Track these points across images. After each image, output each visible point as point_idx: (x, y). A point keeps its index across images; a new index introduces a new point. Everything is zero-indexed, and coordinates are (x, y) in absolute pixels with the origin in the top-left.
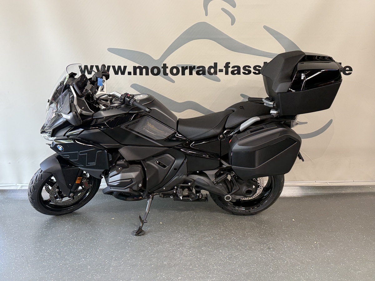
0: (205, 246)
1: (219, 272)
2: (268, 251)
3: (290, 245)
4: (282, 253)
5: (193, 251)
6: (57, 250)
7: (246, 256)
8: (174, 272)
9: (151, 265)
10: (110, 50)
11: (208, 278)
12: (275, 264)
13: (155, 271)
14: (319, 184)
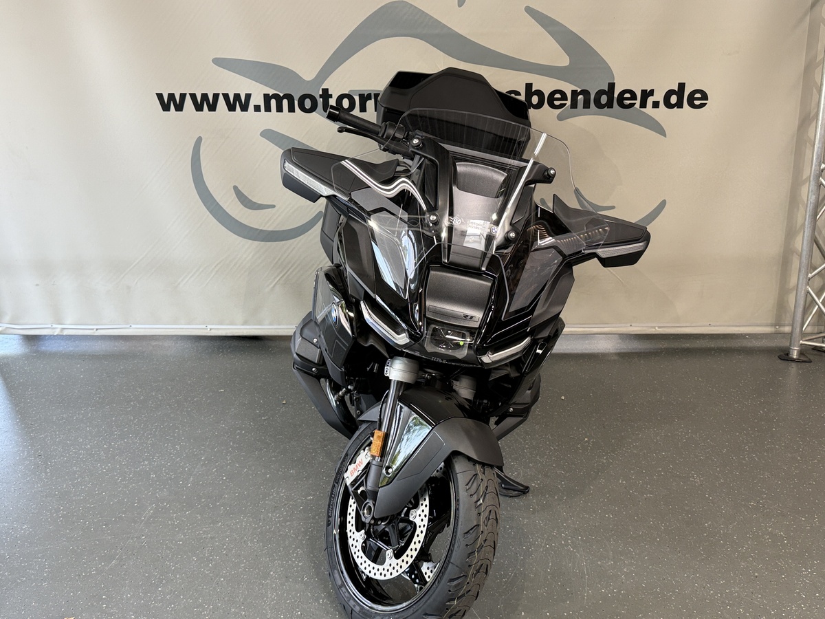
3: (537, 443)
10: (218, 61)
14: (638, 331)
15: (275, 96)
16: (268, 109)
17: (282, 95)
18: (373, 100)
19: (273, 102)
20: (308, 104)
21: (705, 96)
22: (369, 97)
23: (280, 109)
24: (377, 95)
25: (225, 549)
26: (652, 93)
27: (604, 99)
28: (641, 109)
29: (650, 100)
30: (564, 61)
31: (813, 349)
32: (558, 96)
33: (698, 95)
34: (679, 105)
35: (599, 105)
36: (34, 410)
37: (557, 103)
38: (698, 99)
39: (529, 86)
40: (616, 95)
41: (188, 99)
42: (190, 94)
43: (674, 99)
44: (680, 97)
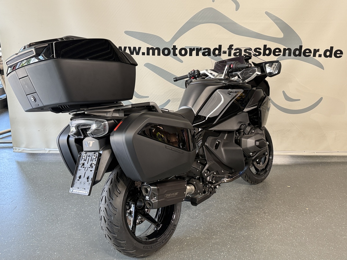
0: (209, 209)
1: (222, 234)
2: (264, 216)
3: (283, 210)
4: (277, 218)
5: (199, 213)
6: (82, 209)
7: (245, 220)
8: (183, 233)
10: (127, 33)
11: (212, 239)
12: (270, 228)
14: (307, 154)
15: (152, 48)
16: (148, 54)
17: (155, 48)
18: (195, 51)
19: (151, 51)
20: (166, 52)
21: (341, 53)
22: (194, 49)
23: (154, 54)
24: (197, 49)
26: (318, 50)
27: (297, 53)
28: (313, 57)
29: (318, 54)
30: (281, 35)
32: (277, 50)
33: (339, 52)
34: (330, 56)
35: (295, 55)
36: (44, 191)
37: (277, 54)
38: (338, 54)
39: (265, 46)
40: (303, 51)
43: (328, 54)
44: (331, 53)
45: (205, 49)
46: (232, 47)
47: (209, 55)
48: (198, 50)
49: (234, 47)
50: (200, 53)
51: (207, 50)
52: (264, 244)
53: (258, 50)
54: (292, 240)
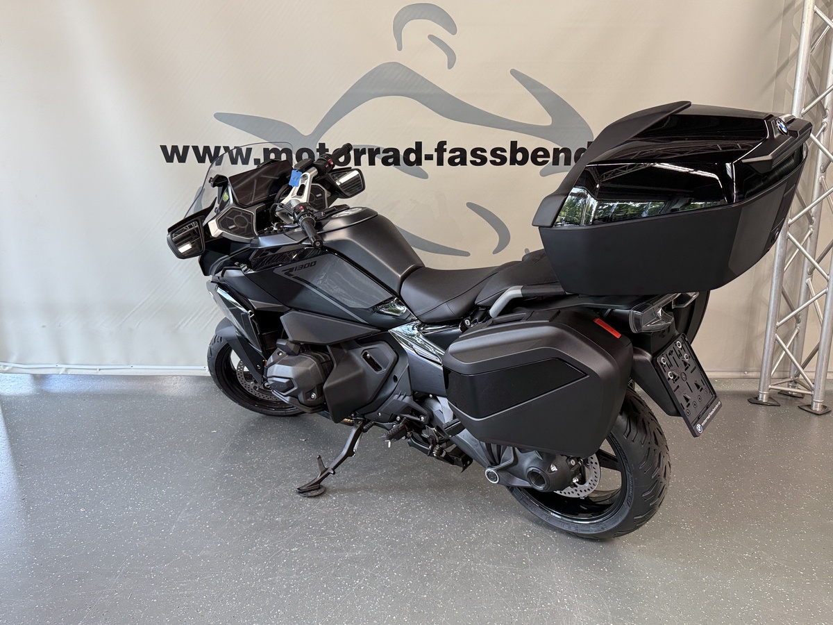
0: (365, 488)
1: (373, 539)
2: (480, 501)
5: (340, 496)
6: (90, 488)
7: (434, 509)
9: (251, 521)
10: (219, 116)
11: (348, 551)
12: (485, 527)
13: (254, 534)
15: (274, 150)
18: (367, 154)
19: (272, 156)
20: (305, 157)
22: (363, 152)
24: (371, 150)
25: (201, 609)
30: (547, 121)
31: (779, 393)
32: (541, 153)
36: (27, 450)
37: (540, 160)
39: (514, 144)
41: (191, 151)
42: (193, 146)
45: (386, 151)
46: (445, 147)
47: (396, 163)
48: (373, 153)
49: (448, 147)
50: (378, 160)
51: (391, 153)
52: (458, 561)
53: (499, 152)
54: (522, 551)
